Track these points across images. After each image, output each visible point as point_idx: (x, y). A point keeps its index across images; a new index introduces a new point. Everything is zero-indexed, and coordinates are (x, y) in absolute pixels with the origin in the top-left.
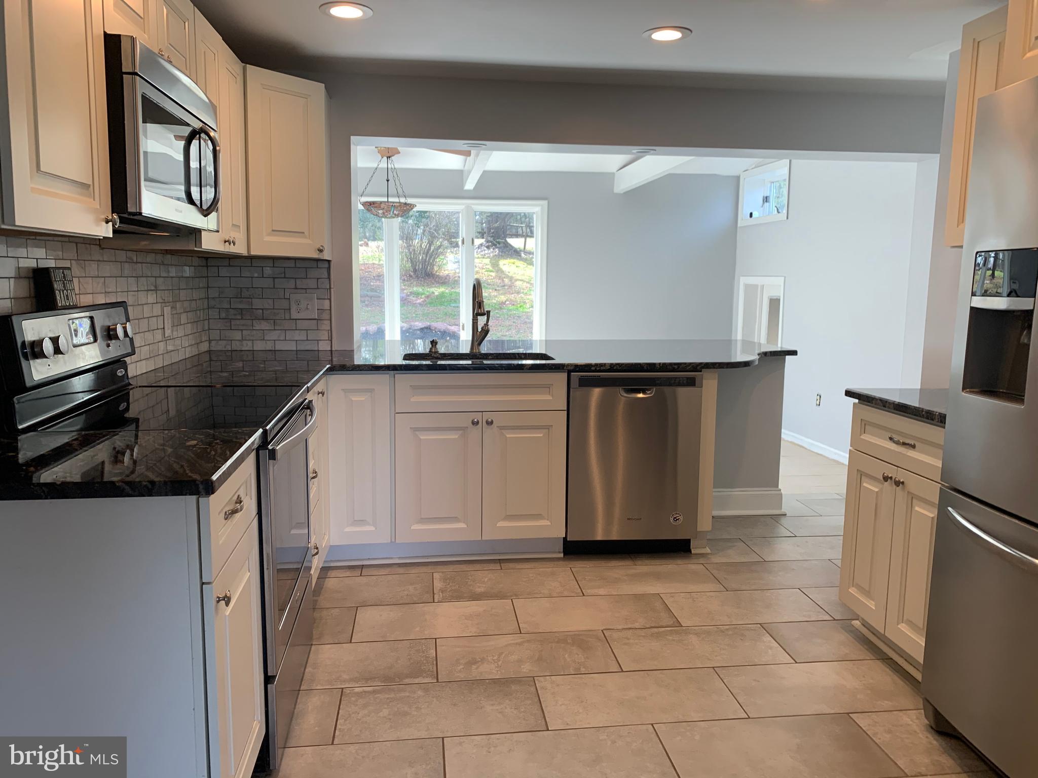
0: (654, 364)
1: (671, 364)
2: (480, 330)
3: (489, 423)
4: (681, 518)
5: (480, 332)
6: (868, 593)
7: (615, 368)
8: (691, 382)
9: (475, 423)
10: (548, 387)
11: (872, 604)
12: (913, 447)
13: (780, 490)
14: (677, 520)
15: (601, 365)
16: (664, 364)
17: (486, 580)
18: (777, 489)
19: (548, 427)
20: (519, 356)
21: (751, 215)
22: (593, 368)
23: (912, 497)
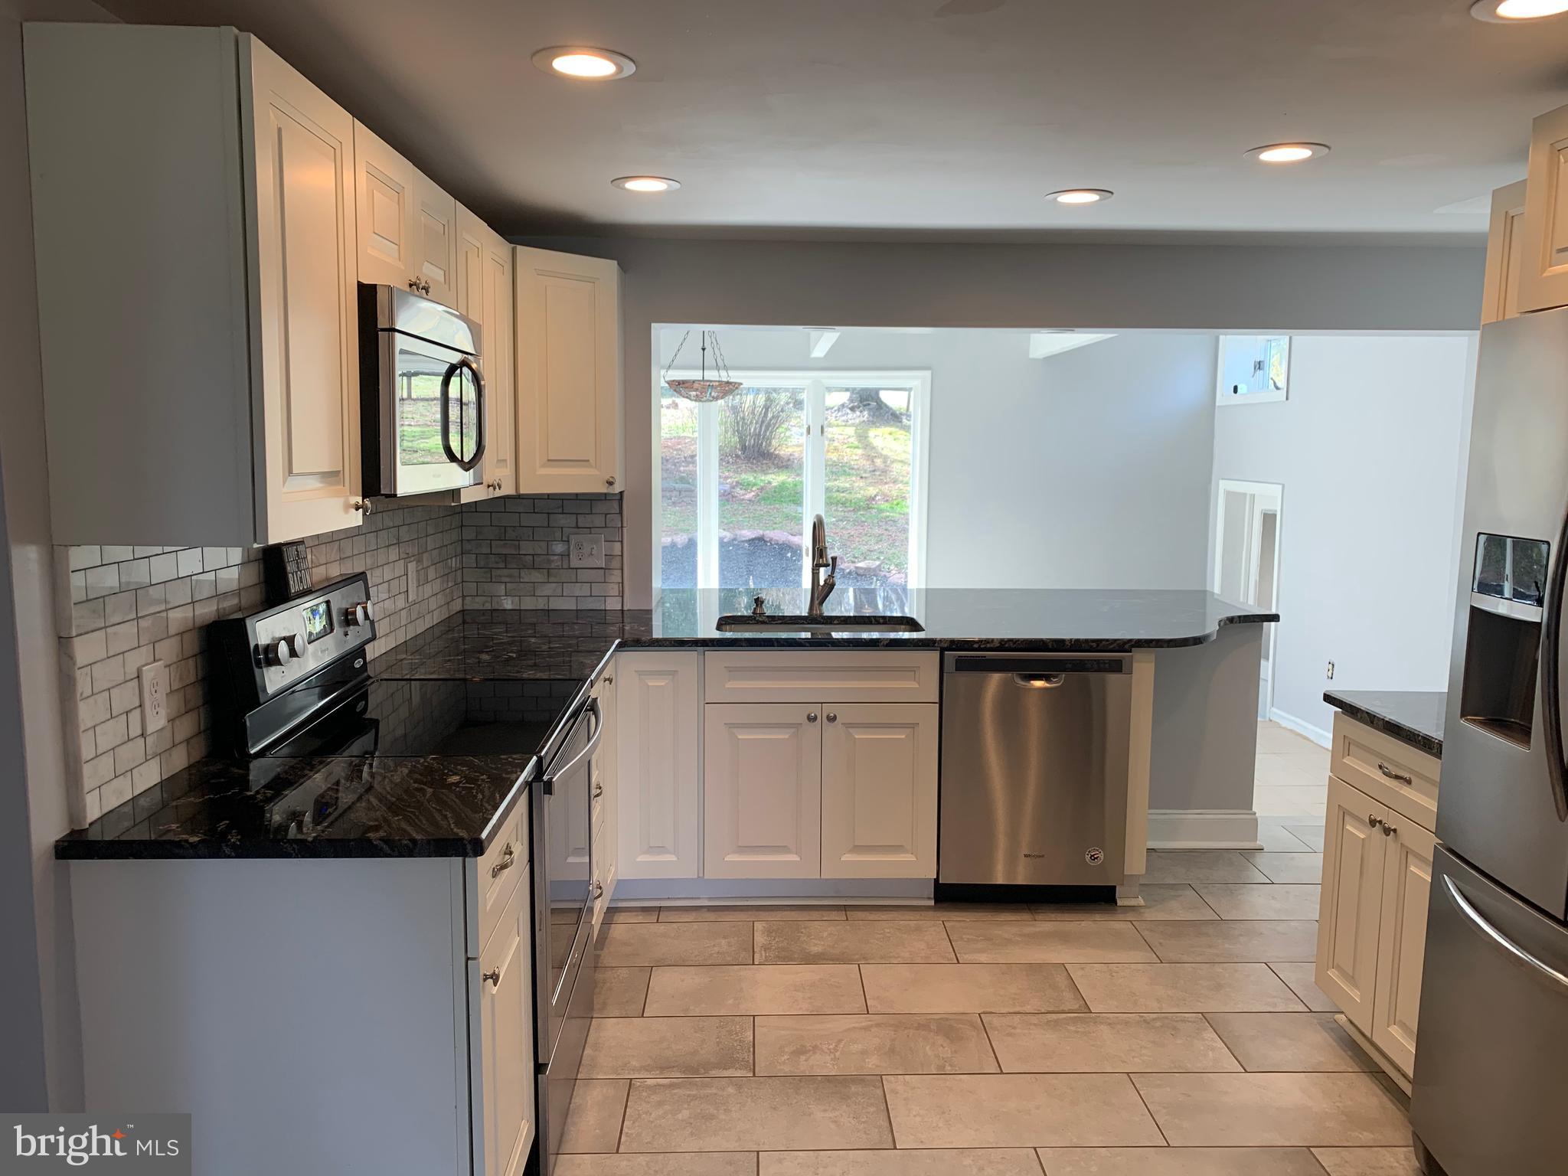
0: (1062, 641)
1: (1087, 641)
2: (822, 583)
3: (832, 719)
4: (1101, 856)
5: (822, 586)
6: (1352, 979)
7: (1007, 645)
8: (1117, 667)
9: (812, 719)
10: (913, 670)
11: (1355, 995)
12: (1409, 782)
13: (1255, 814)
14: (1095, 858)
15: (987, 641)
16: (1077, 641)
17: (825, 934)
18: (1251, 812)
19: (913, 726)
20: (876, 620)
21: (1235, 390)
22: (976, 646)
23: (1407, 852)
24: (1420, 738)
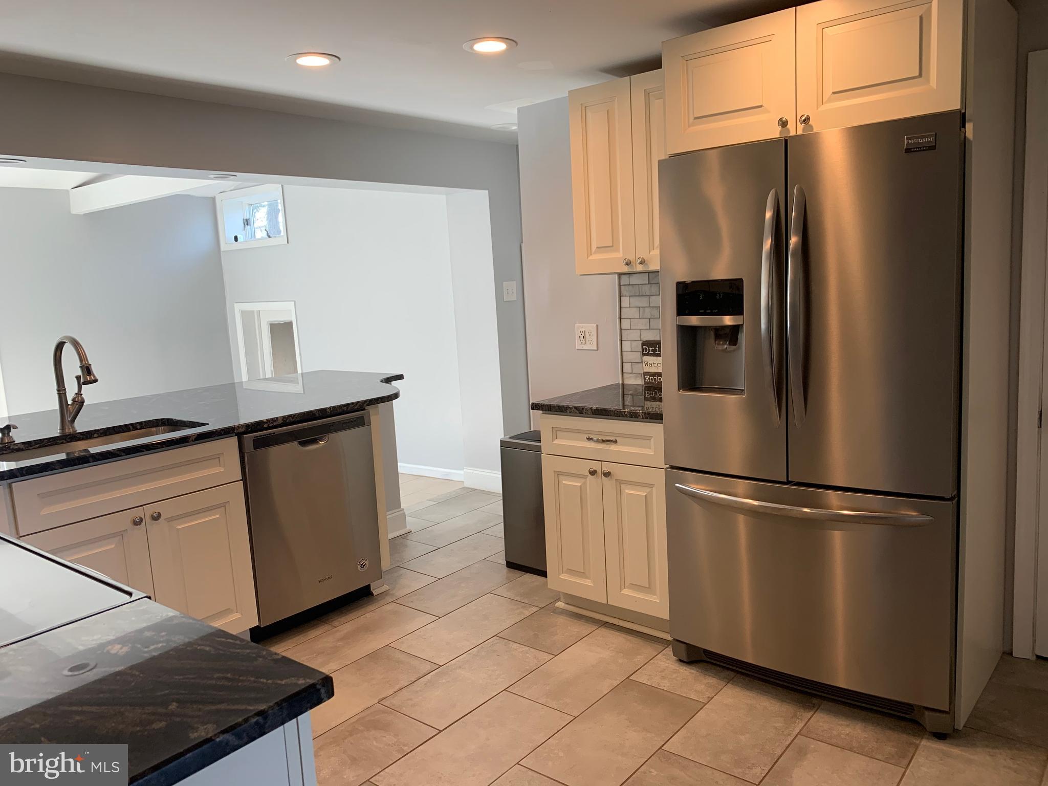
0: (324, 410)
1: (340, 406)
2: (70, 402)
3: (156, 517)
4: (367, 563)
5: (71, 405)
6: (582, 575)
7: (288, 421)
8: (361, 422)
9: (137, 522)
10: (217, 457)
11: (589, 583)
12: (616, 442)
13: (403, 510)
14: (364, 566)
15: (274, 420)
16: (334, 407)
18: (399, 510)
19: (223, 505)
20: (133, 427)
21: (236, 239)
22: (266, 426)
23: (620, 482)
24: (626, 413)
